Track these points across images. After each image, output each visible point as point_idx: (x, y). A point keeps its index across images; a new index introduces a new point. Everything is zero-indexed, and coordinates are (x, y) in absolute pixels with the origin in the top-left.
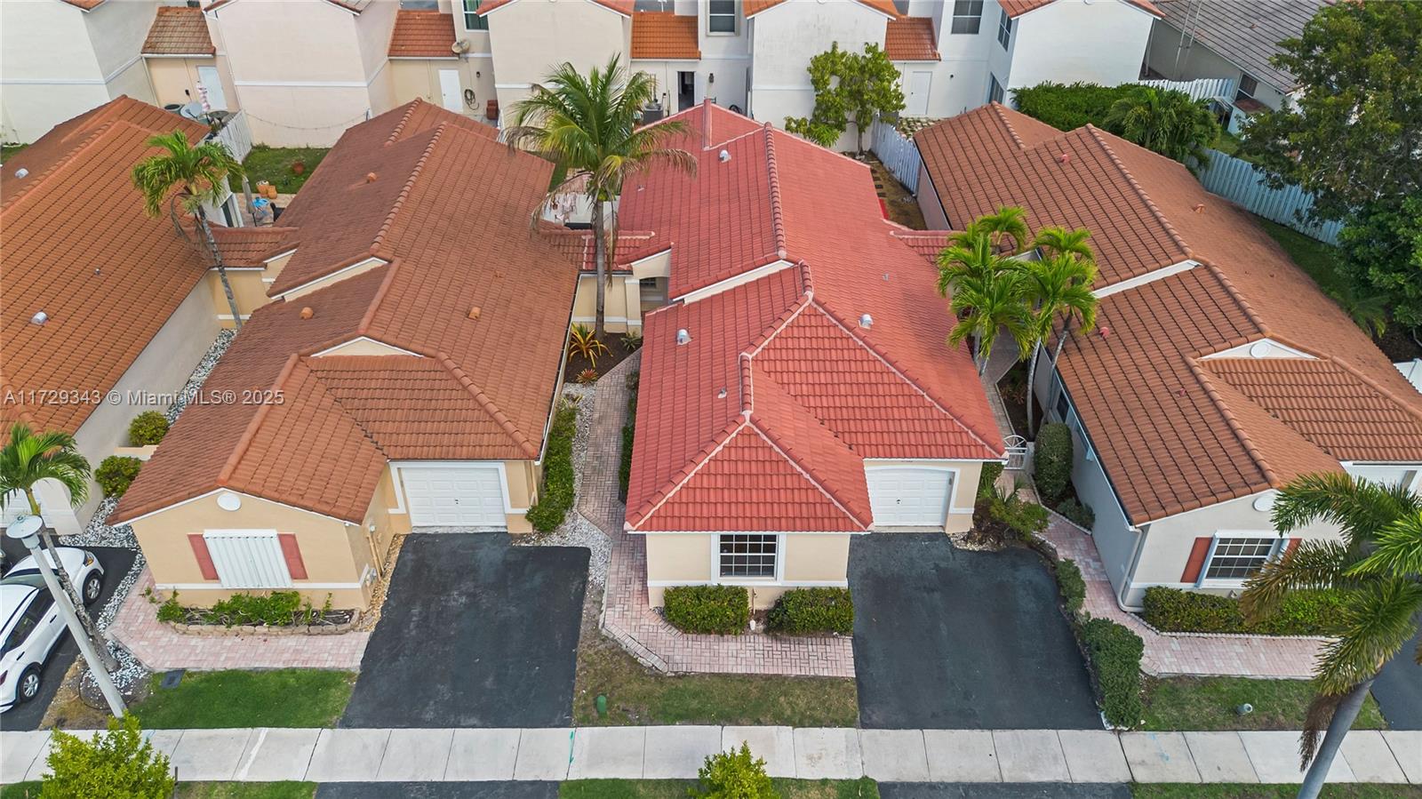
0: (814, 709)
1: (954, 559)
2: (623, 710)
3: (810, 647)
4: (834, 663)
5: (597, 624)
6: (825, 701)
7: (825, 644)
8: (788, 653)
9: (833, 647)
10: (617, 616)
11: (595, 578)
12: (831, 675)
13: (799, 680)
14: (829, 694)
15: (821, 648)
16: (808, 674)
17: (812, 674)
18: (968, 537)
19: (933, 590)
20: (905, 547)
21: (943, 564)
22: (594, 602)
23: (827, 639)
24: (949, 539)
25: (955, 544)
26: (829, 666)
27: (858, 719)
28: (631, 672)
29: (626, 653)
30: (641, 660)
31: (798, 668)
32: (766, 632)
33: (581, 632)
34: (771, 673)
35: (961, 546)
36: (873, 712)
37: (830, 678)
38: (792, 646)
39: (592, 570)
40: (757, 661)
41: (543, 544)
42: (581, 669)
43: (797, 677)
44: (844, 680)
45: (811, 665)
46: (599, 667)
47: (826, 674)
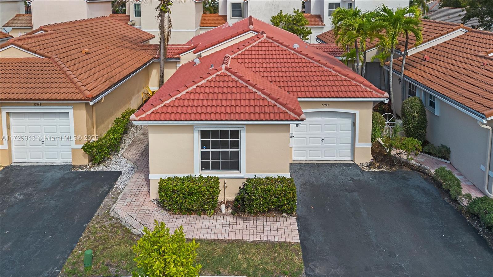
0: (266, 263)
1: (363, 175)
2: (107, 265)
3: (265, 223)
4: (283, 233)
5: (110, 210)
6: (275, 258)
7: (276, 221)
8: (248, 227)
9: (282, 223)
10: (125, 204)
11: (119, 186)
12: (281, 240)
13: (255, 243)
14: (279, 253)
15: (273, 224)
16: (262, 239)
17: (266, 239)
18: (370, 165)
19: (352, 191)
20: (330, 170)
21: (356, 178)
22: (113, 198)
23: (278, 218)
24: (358, 166)
25: (362, 169)
26: (280, 234)
27: (304, 272)
28: (123, 238)
29: (124, 226)
30: (133, 231)
31: (255, 236)
32: (232, 214)
33: (96, 214)
34: (234, 238)
35: (367, 169)
36: (316, 267)
37: (280, 242)
38: (252, 222)
39: (118, 182)
40: (223, 231)
41: (92, 170)
42: (84, 237)
43: (254, 241)
44: (292, 244)
45: (265, 234)
46: (99, 235)
47: (277, 240)
